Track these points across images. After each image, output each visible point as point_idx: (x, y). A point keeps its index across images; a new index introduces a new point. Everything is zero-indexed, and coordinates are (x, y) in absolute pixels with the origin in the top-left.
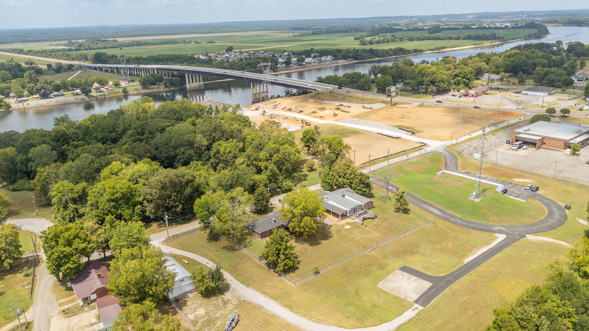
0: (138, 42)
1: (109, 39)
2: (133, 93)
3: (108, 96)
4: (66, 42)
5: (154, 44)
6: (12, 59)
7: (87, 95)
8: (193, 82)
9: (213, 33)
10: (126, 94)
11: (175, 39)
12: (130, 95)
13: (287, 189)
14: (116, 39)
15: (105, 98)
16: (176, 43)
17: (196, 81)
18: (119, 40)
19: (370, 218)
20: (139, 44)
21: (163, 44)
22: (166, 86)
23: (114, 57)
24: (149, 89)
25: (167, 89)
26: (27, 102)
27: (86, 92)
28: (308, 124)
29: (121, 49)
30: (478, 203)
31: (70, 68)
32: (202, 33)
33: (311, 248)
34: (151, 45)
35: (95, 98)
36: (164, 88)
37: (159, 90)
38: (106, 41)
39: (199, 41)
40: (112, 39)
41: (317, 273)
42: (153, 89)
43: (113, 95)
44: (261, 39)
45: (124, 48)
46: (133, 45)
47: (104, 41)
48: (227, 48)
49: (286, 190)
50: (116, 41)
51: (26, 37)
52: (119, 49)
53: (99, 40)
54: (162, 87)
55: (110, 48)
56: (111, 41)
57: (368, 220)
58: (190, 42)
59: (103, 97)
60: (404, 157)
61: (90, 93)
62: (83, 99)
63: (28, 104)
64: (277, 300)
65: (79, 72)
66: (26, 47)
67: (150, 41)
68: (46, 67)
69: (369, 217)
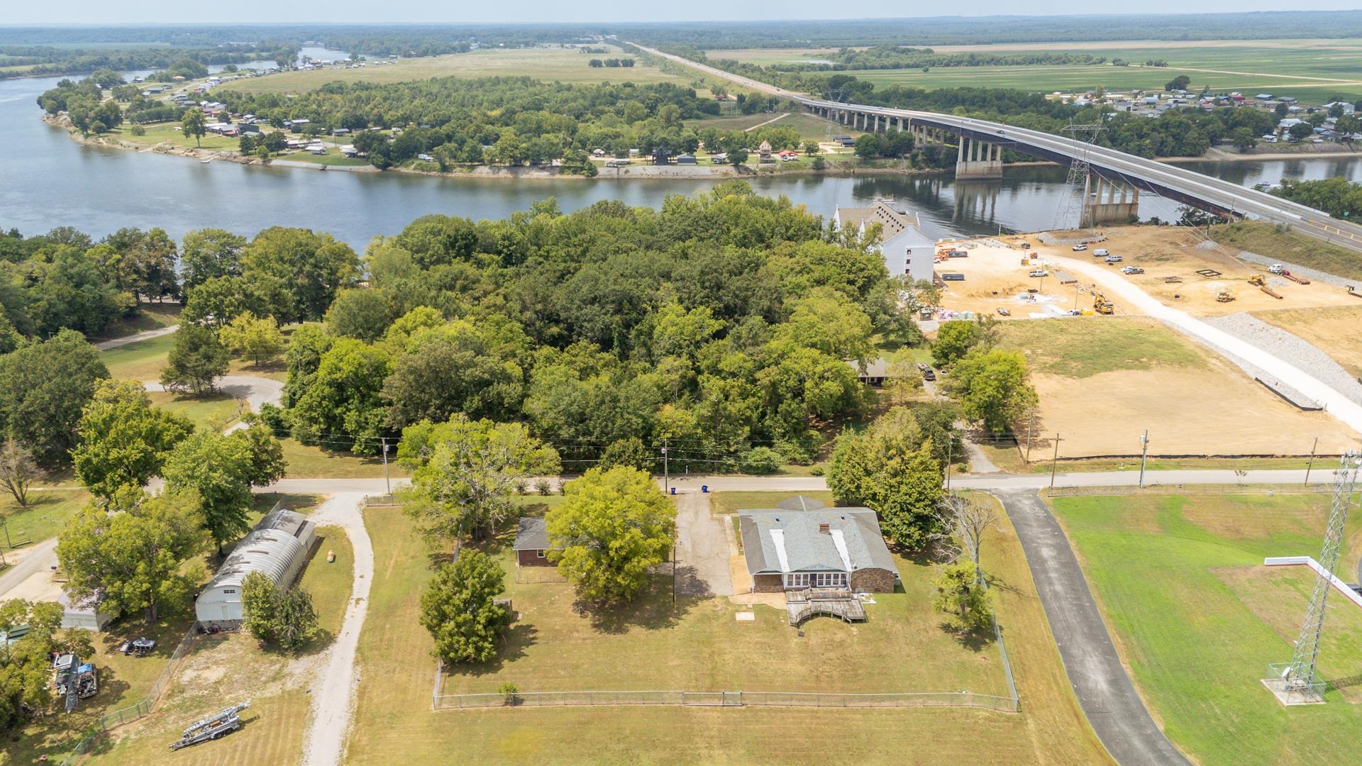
0: (972, 56)
1: (916, 48)
2: (836, 171)
3: (779, 173)
4: (836, 50)
5: (1010, 62)
6: (702, 81)
7: (736, 166)
8: (974, 159)
9: (1194, 40)
10: (820, 172)
11: (1066, 52)
12: (829, 175)
13: (754, 464)
14: (931, 48)
15: (772, 177)
16: (1064, 63)
17: (984, 159)
18: (938, 50)
19: (840, 617)
20: (973, 61)
21: (1030, 63)
22: (914, 163)
23: (866, 87)
24: (874, 166)
25: (914, 171)
26: (628, 167)
27: (738, 160)
28: (1104, 309)
29: (926, 71)
30: (1280, 712)
31: (773, 104)
32: (1164, 39)
33: (589, 633)
34: (1001, 64)
35: (752, 175)
36: (908, 167)
37: (894, 171)
38: (909, 50)
39: (1124, 59)
40: (922, 48)
41: (516, 701)
42: (883, 166)
43: (791, 172)
44: (1322, 62)
45: (931, 69)
46: (959, 63)
47: (903, 51)
48: (1171, 79)
49: (750, 467)
50: (930, 51)
51: (780, 38)
52: (920, 70)
53: (894, 50)
54: (906, 163)
55: (908, 66)
56: (919, 52)
57: (832, 620)
58: (1102, 61)
59: (768, 173)
60: (1226, 476)
61: (744, 161)
62: (726, 174)
63: (627, 172)
64: (357, 721)
65: (785, 115)
66: (743, 57)
67: (1001, 56)
68: (735, 98)
69: (840, 613)
